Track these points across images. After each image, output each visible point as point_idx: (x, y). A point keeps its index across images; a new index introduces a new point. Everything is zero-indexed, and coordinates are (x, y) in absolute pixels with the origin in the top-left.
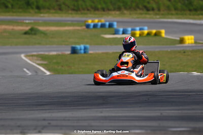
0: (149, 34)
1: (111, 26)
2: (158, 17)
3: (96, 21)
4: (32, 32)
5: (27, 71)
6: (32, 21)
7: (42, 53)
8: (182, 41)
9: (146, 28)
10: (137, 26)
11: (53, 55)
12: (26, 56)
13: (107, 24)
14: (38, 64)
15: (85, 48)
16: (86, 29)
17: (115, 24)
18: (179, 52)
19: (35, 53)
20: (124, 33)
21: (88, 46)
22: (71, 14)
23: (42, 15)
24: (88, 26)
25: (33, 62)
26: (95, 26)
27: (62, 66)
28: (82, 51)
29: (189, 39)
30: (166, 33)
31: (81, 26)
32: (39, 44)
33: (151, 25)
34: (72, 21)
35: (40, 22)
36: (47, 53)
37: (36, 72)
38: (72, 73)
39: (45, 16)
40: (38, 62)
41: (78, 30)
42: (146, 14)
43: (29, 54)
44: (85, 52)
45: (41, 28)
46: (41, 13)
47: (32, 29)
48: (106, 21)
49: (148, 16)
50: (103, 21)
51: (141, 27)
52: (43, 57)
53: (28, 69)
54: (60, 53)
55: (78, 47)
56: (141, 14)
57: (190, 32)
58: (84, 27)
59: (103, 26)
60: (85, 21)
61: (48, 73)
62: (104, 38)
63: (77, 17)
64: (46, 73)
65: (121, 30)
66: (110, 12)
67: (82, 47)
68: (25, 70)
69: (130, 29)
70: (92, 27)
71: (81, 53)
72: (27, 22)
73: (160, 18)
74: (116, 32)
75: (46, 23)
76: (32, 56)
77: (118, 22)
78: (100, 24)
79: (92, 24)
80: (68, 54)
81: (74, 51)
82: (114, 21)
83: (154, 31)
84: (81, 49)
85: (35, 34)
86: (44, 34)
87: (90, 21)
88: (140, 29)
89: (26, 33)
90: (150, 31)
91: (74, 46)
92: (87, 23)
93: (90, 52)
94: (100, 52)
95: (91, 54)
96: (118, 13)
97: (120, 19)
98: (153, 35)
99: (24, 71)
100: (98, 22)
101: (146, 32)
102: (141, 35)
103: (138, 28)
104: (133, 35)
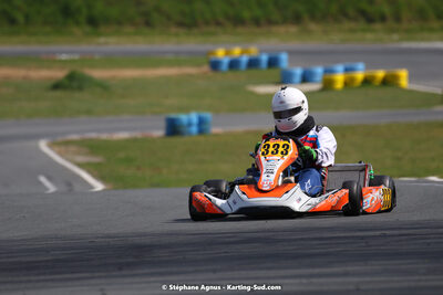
0: (367, 81)
1: (273, 63)
2: (395, 36)
3: (237, 51)
4: (73, 82)
5: (47, 184)
6: (76, 57)
7: (93, 135)
9: (361, 66)
10: (338, 62)
11: (118, 142)
12: (52, 145)
13: (264, 58)
14: (80, 165)
15: (201, 122)
16: (211, 74)
17: (284, 57)
19: (75, 137)
20: (306, 79)
21: (208, 115)
22: (177, 35)
23: (102, 40)
24: (215, 65)
25: (67, 159)
26: (234, 64)
27: (139, 168)
28: (194, 129)
30: (411, 78)
31: (199, 65)
32: (89, 112)
34: (177, 53)
35: (97, 57)
36: (104, 136)
37: (69, 184)
38: (158, 185)
39: (111, 43)
40: (81, 159)
41: (190, 75)
42: (364, 30)
43: (60, 139)
44: (201, 131)
45: (97, 74)
46: (99, 35)
47: (71, 77)
48: (261, 51)
49: (369, 36)
50: (254, 51)
51: (348, 64)
52: (93, 147)
53: (50, 178)
54: (138, 134)
55: (183, 118)
56: (352, 31)
58: (206, 68)
59: (253, 63)
60: (209, 53)
61: (99, 186)
62: (253, 93)
63: (191, 43)
64: (92, 187)
65: (298, 71)
66: (274, 29)
67: (194, 117)
68: (43, 179)
69: (319, 70)
70: (224, 66)
71: (190, 134)
72: (64, 57)
73: (401, 40)
74: (285, 80)
75: (111, 60)
76: (68, 143)
77: (291, 53)
78: (245, 59)
79: (226, 61)
80: (159, 138)
81: (173, 129)
82: (281, 51)
83: (380, 74)
84: (190, 124)
85: (80, 88)
86: (103, 87)
87: (220, 53)
88: (347, 70)
89: (57, 86)
90: (370, 73)
91: (173, 115)
92: (212, 58)
93: (215, 130)
94: (239, 128)
95: (216, 135)
96: (293, 29)
97: (296, 45)
98: (377, 83)
99: (40, 183)
100: (243, 53)
101: (360, 76)
102: (348, 84)
103: (340, 68)
104: (328, 85)
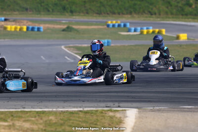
0: (153, 32)
1: (125, 26)
2: (159, 19)
3: (114, 22)
4: (68, 29)
6: (67, 22)
7: (77, 45)
8: (178, 38)
9: (151, 28)
10: (145, 26)
11: (85, 47)
12: (65, 47)
13: (122, 24)
15: (108, 42)
17: (128, 25)
18: (177, 46)
20: (135, 31)
21: (110, 40)
22: (96, 16)
24: (108, 26)
26: (114, 26)
28: (106, 44)
29: (184, 37)
30: (166, 32)
32: (74, 38)
33: (155, 25)
34: (97, 22)
35: (73, 22)
36: (80, 45)
39: (77, 18)
40: (75, 52)
41: (101, 28)
42: (150, 17)
43: (67, 46)
44: (108, 45)
45: (75, 27)
46: (73, 16)
48: (121, 22)
49: (151, 19)
50: (119, 22)
51: (147, 27)
52: (78, 48)
53: (68, 57)
55: (103, 41)
56: (147, 17)
57: (184, 31)
58: (106, 27)
59: (119, 26)
60: (106, 22)
62: (120, 34)
63: (100, 19)
65: (133, 29)
66: (124, 16)
67: (106, 41)
69: (139, 29)
70: (111, 26)
72: (64, 22)
73: (161, 20)
74: (129, 30)
75: (78, 23)
76: (70, 47)
77: (130, 23)
78: (117, 24)
79: (111, 25)
82: (127, 22)
83: (157, 30)
85: (71, 31)
86: (77, 31)
87: (109, 22)
88: (147, 29)
89: (64, 30)
90: (154, 30)
92: (107, 24)
94: (119, 45)
95: (112, 46)
96: (129, 16)
97: (131, 20)
98: (156, 33)
99: (66, 59)
100: (116, 22)
101: (151, 30)
102: (148, 33)
103: (145, 28)
104: (142, 33)
